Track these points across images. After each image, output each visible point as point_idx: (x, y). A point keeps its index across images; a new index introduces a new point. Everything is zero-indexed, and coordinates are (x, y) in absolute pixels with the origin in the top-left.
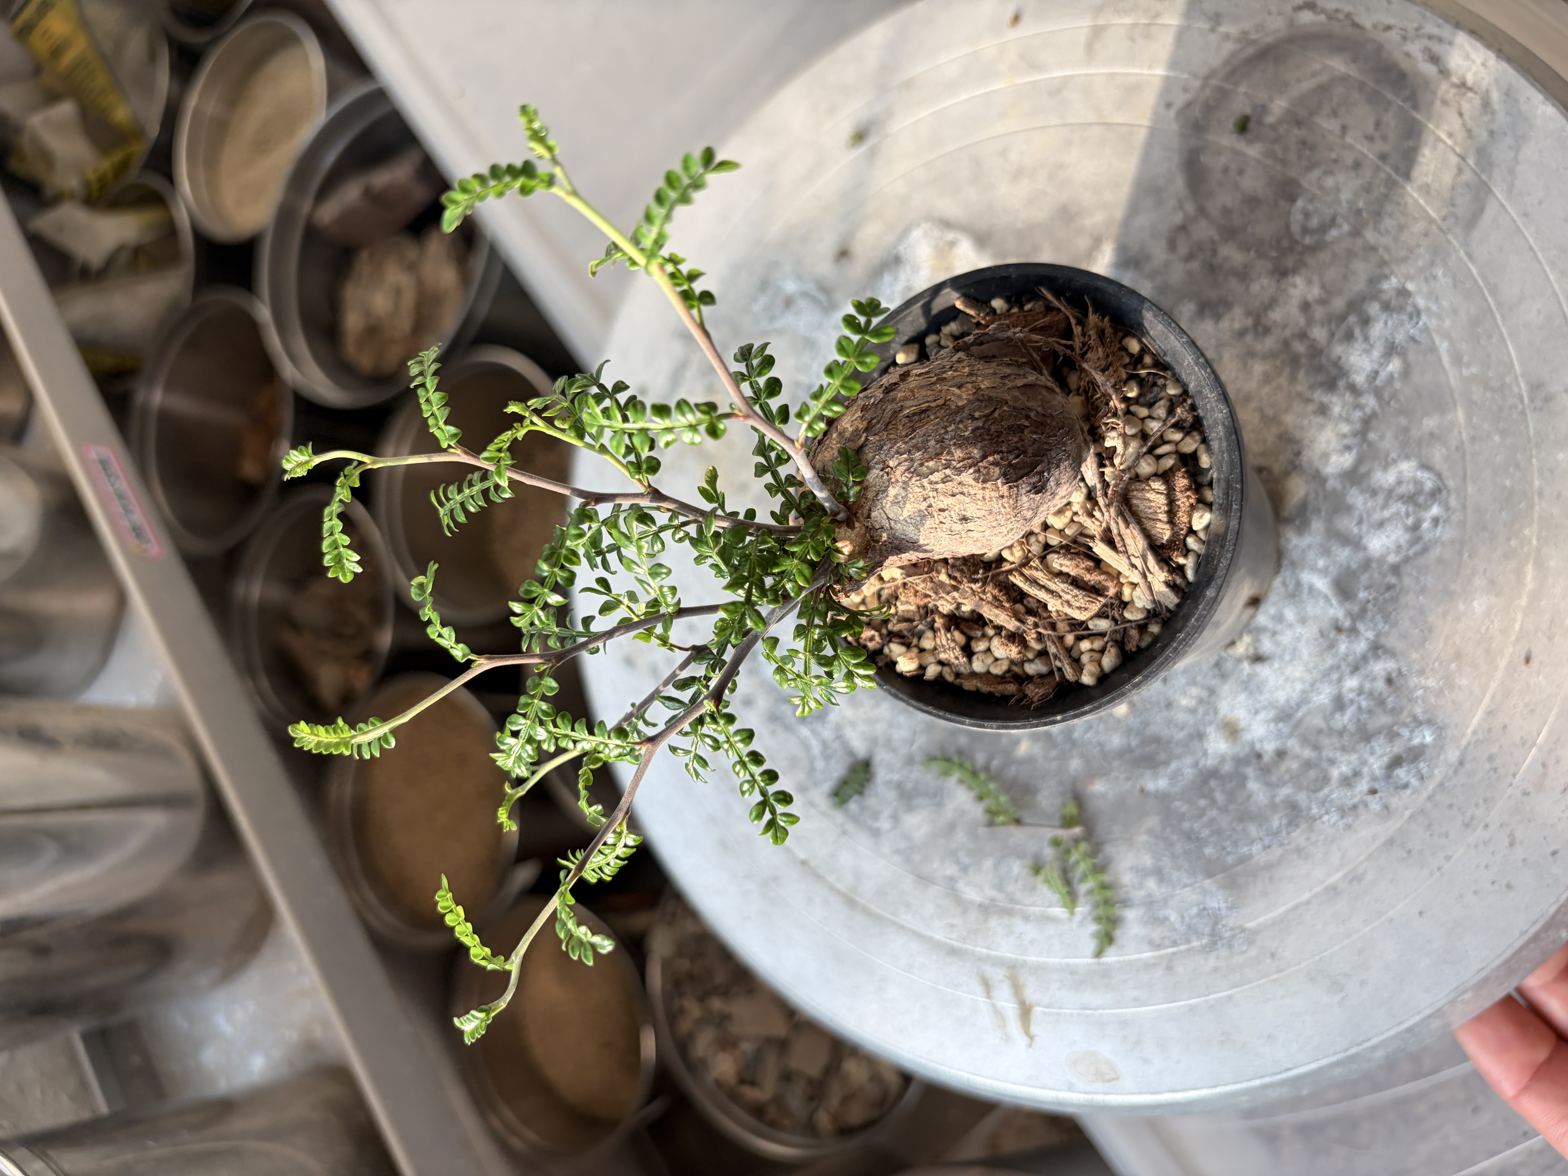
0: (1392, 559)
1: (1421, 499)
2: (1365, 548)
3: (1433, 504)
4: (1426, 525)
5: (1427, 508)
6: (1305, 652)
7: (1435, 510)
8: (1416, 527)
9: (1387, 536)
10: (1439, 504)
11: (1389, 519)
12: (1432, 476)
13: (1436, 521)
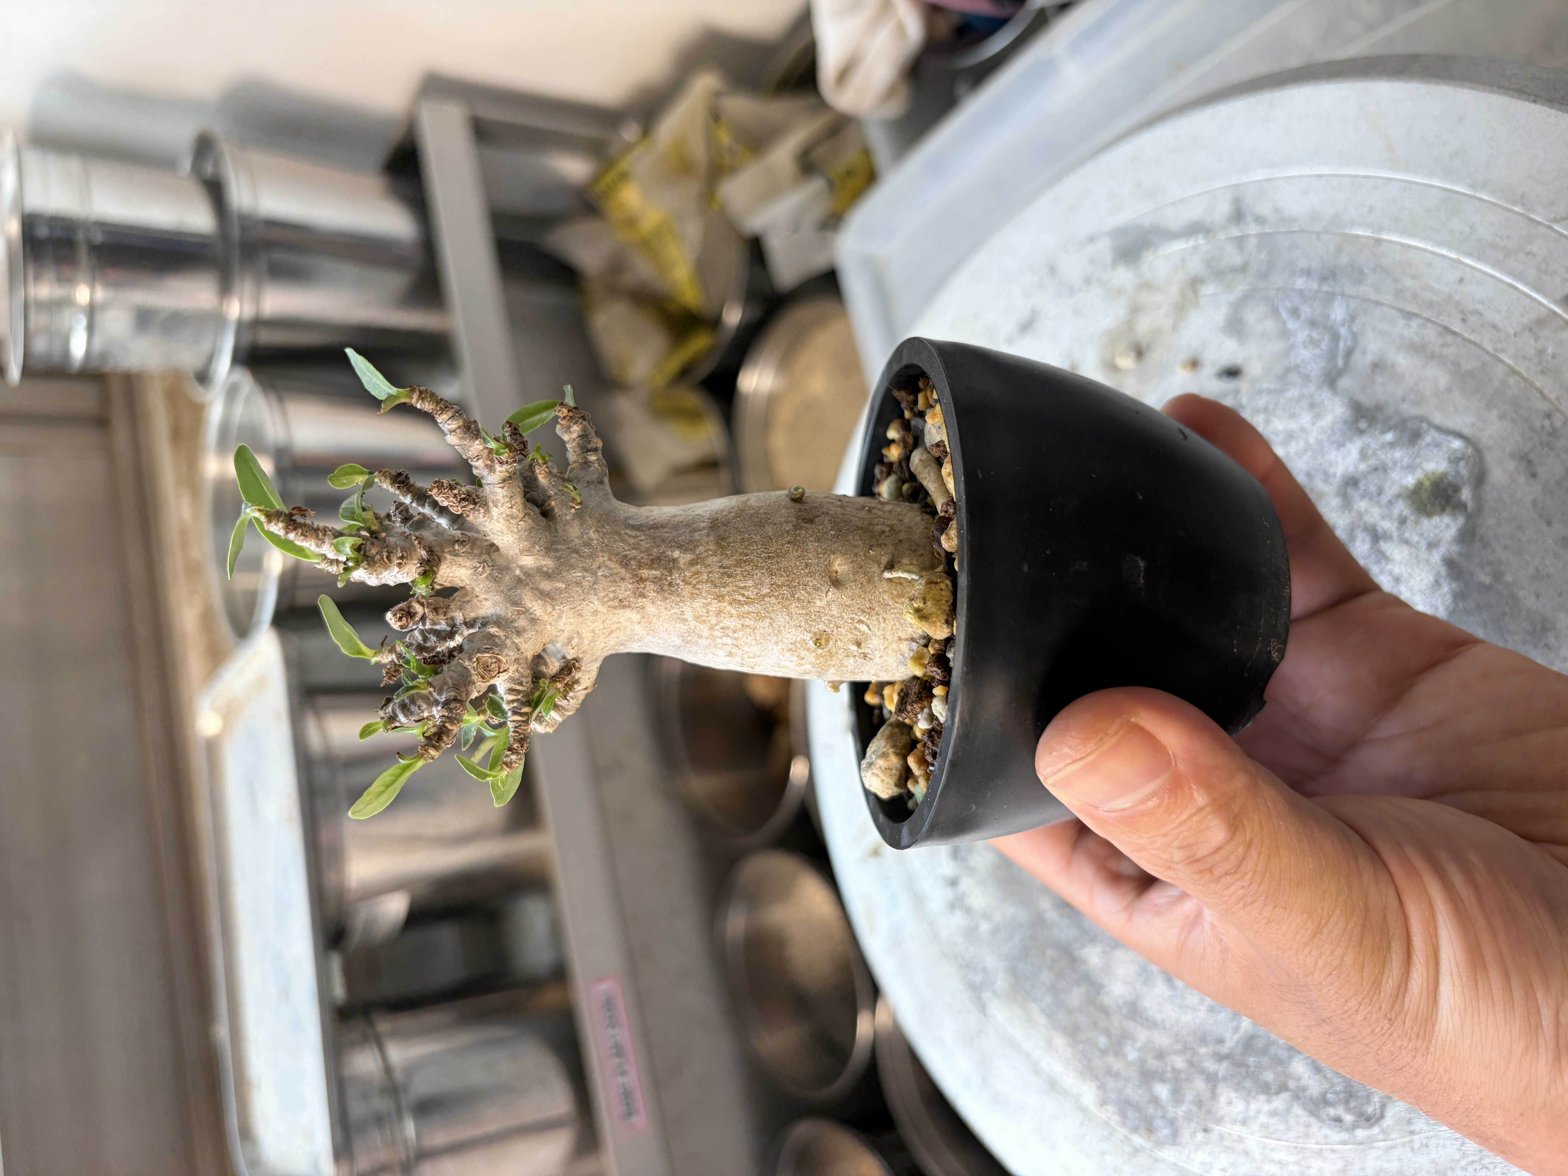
0: (1292, 1084)
1: (1353, 1104)
2: (1290, 1058)
3: (1353, 1114)
4: (1332, 1111)
5: (1348, 1110)
6: (1187, 1018)
7: (1348, 1118)
8: (1327, 1103)
9: (1309, 1076)
10: (1356, 1121)
11: (1325, 1076)
12: (1378, 1111)
13: (1338, 1120)
